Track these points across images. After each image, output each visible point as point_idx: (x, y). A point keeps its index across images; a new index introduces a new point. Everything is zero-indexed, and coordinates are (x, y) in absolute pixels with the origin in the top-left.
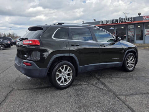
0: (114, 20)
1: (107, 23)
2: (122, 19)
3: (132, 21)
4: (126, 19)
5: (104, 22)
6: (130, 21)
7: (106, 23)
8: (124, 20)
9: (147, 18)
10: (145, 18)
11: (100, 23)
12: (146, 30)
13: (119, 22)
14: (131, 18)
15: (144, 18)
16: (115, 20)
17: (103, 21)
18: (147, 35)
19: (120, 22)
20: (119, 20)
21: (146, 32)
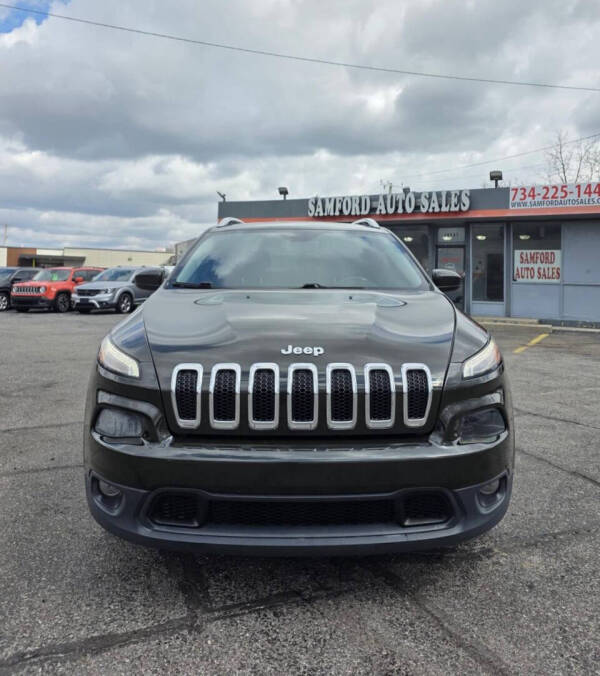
0: (381, 200)
1: (346, 213)
2: (418, 196)
3: (464, 209)
4: (434, 197)
5: (329, 207)
6: (453, 209)
7: (341, 211)
8: (424, 202)
9: (529, 199)
10: (519, 196)
11: (312, 207)
12: (518, 253)
13: (400, 211)
14: (461, 192)
15: (517, 200)
16: (385, 198)
17: (323, 201)
18: (520, 280)
19: (409, 210)
20: (401, 198)
21: (518, 264)
